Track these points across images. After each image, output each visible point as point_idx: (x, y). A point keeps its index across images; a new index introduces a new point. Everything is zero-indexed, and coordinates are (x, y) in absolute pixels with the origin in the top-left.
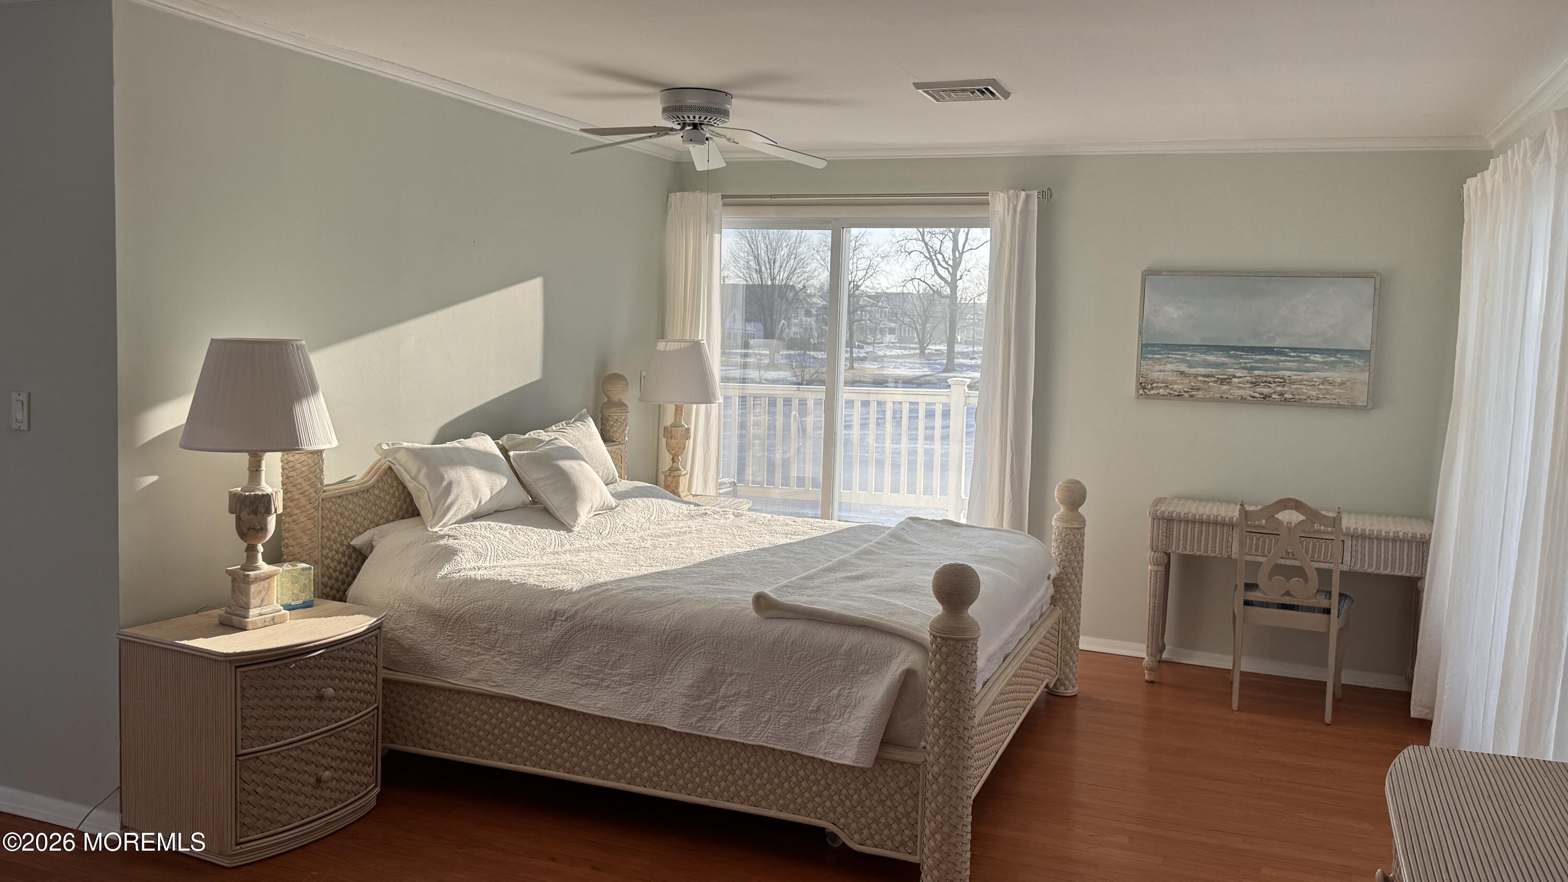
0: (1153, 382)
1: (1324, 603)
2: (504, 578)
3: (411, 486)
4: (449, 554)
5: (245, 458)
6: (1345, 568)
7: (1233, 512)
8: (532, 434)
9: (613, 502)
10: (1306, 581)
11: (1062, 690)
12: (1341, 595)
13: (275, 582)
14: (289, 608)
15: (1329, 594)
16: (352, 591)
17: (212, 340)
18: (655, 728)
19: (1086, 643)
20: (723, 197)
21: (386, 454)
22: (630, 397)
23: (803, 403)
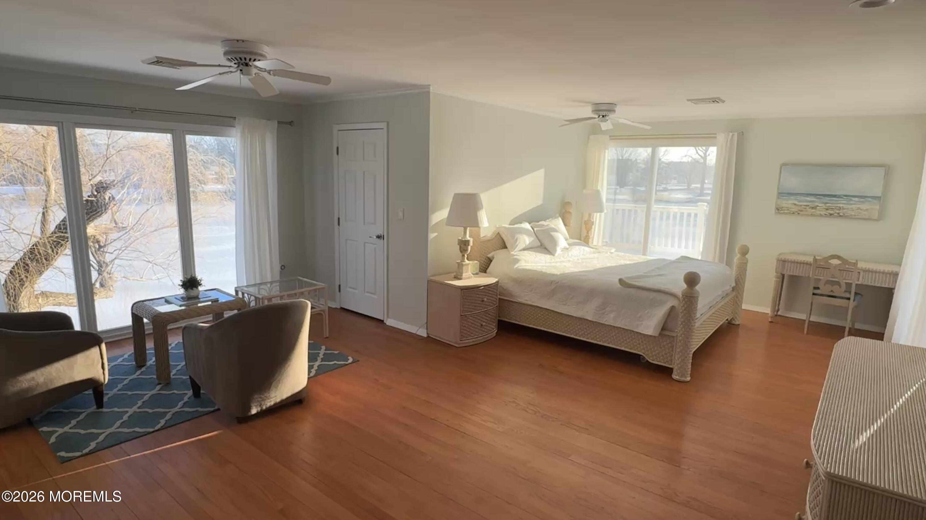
0: (782, 208)
1: (847, 295)
2: (535, 269)
3: (505, 239)
4: (517, 261)
5: (463, 228)
6: (859, 283)
7: (810, 259)
8: (540, 223)
9: (568, 246)
10: (840, 287)
11: (734, 322)
12: (856, 294)
13: (470, 266)
14: (473, 274)
15: (850, 293)
16: (488, 271)
17: (455, 194)
18: (584, 319)
19: (744, 306)
20: (610, 136)
21: (498, 228)
22: (573, 210)
23: (636, 212)
